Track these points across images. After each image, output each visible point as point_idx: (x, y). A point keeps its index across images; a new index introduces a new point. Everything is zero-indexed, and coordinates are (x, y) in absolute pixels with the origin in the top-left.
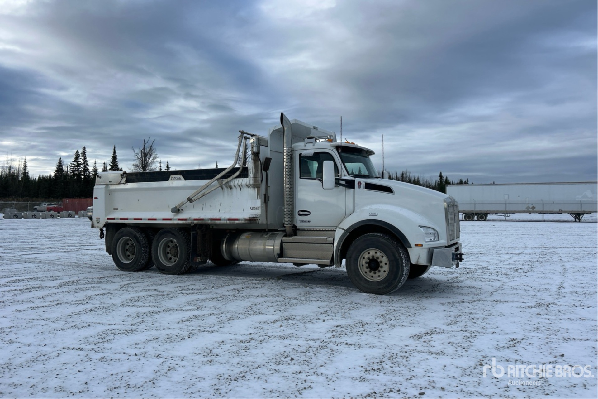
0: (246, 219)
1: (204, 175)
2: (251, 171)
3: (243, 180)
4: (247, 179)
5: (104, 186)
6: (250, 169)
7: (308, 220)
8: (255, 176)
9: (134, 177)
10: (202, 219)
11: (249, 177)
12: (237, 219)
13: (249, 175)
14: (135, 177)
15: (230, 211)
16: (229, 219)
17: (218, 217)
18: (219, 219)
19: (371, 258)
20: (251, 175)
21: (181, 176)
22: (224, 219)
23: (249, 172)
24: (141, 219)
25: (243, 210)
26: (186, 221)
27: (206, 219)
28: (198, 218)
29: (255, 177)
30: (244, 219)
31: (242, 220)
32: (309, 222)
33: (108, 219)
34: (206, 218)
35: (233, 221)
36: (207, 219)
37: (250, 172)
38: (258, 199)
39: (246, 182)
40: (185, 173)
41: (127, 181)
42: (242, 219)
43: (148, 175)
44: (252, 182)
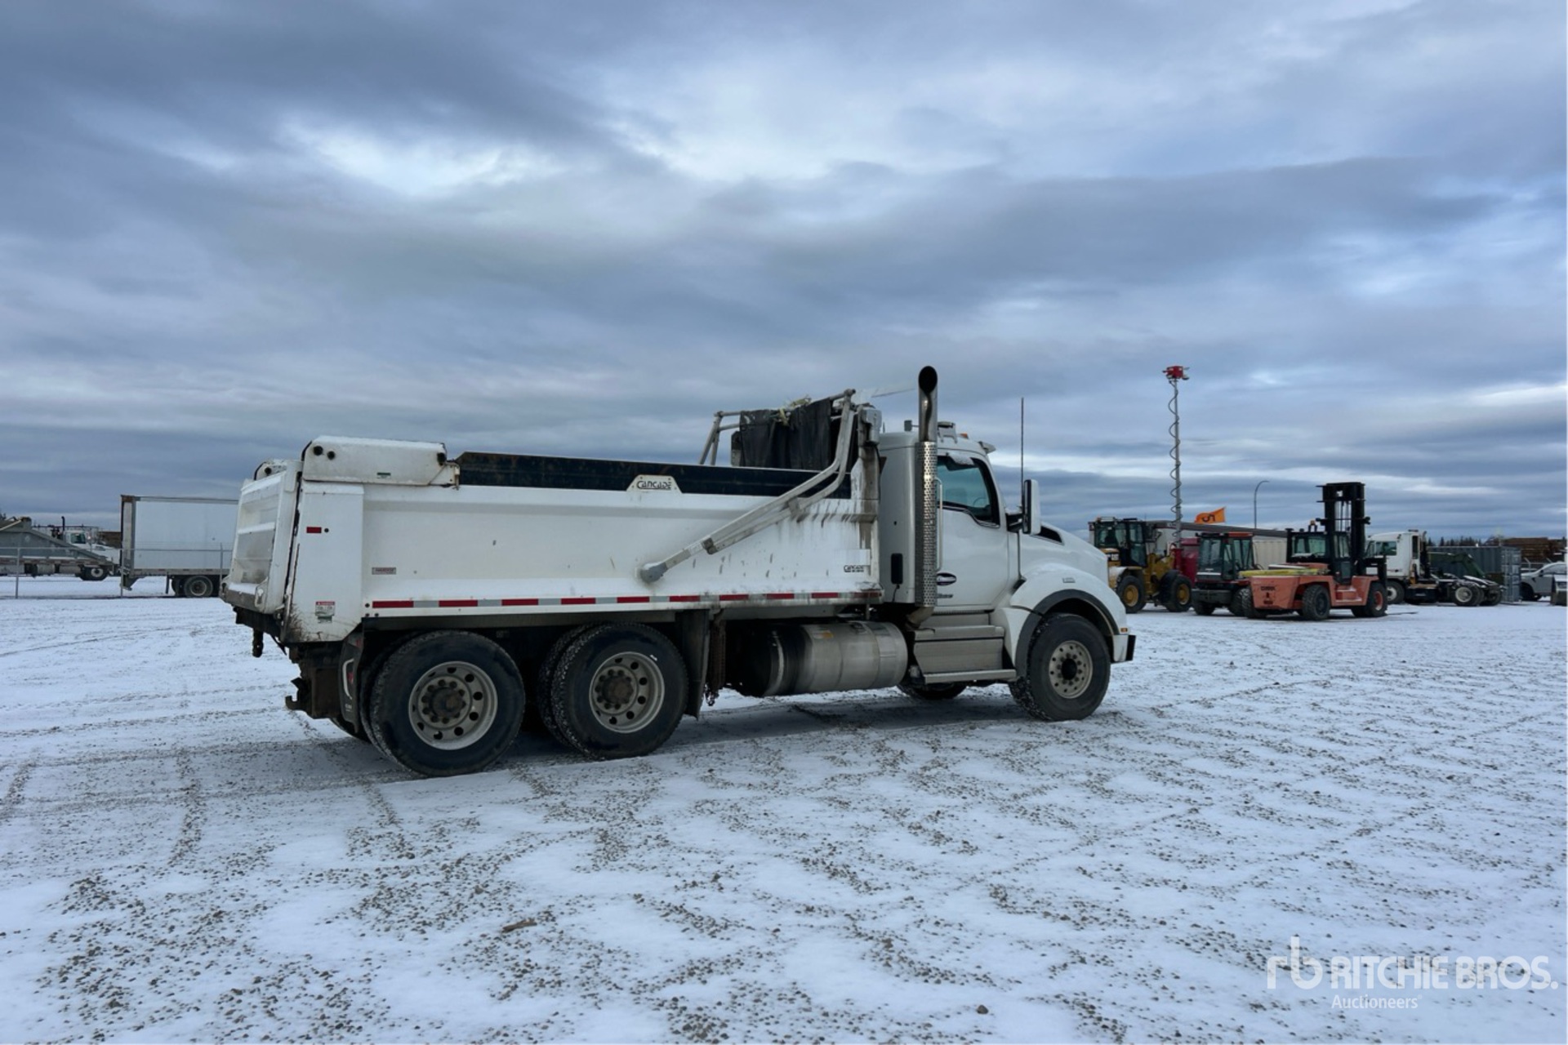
0: (856, 593)
1: (739, 483)
2: (858, 483)
3: (839, 503)
4: (850, 501)
5: (359, 490)
6: (855, 480)
7: (949, 593)
8: (866, 497)
9: (494, 468)
10: (744, 597)
11: (853, 497)
12: (835, 595)
13: (853, 493)
14: (495, 466)
15: (795, 575)
16: (815, 595)
17: (784, 591)
18: (791, 596)
19: (1065, 657)
20: (857, 492)
21: (672, 480)
22: (803, 595)
23: (853, 485)
24: (534, 602)
25: (827, 574)
26: (696, 603)
27: (753, 595)
28: (730, 593)
29: (865, 499)
30: (851, 593)
31: (846, 597)
32: (951, 596)
33: (377, 605)
34: (754, 593)
35: (824, 600)
36: (757, 595)
37: (856, 486)
38: (861, 547)
39: (846, 508)
40: (682, 471)
41: (465, 478)
42: (846, 595)
43: (551, 467)
44: (859, 510)
